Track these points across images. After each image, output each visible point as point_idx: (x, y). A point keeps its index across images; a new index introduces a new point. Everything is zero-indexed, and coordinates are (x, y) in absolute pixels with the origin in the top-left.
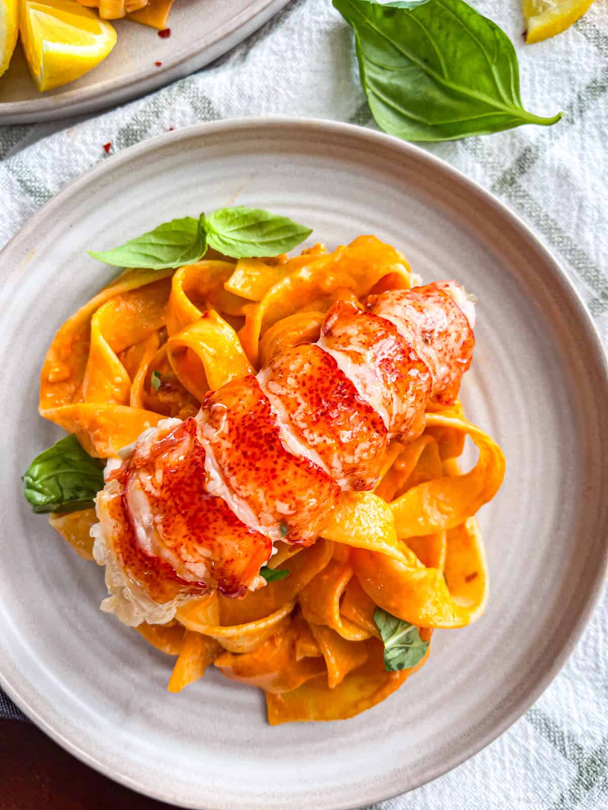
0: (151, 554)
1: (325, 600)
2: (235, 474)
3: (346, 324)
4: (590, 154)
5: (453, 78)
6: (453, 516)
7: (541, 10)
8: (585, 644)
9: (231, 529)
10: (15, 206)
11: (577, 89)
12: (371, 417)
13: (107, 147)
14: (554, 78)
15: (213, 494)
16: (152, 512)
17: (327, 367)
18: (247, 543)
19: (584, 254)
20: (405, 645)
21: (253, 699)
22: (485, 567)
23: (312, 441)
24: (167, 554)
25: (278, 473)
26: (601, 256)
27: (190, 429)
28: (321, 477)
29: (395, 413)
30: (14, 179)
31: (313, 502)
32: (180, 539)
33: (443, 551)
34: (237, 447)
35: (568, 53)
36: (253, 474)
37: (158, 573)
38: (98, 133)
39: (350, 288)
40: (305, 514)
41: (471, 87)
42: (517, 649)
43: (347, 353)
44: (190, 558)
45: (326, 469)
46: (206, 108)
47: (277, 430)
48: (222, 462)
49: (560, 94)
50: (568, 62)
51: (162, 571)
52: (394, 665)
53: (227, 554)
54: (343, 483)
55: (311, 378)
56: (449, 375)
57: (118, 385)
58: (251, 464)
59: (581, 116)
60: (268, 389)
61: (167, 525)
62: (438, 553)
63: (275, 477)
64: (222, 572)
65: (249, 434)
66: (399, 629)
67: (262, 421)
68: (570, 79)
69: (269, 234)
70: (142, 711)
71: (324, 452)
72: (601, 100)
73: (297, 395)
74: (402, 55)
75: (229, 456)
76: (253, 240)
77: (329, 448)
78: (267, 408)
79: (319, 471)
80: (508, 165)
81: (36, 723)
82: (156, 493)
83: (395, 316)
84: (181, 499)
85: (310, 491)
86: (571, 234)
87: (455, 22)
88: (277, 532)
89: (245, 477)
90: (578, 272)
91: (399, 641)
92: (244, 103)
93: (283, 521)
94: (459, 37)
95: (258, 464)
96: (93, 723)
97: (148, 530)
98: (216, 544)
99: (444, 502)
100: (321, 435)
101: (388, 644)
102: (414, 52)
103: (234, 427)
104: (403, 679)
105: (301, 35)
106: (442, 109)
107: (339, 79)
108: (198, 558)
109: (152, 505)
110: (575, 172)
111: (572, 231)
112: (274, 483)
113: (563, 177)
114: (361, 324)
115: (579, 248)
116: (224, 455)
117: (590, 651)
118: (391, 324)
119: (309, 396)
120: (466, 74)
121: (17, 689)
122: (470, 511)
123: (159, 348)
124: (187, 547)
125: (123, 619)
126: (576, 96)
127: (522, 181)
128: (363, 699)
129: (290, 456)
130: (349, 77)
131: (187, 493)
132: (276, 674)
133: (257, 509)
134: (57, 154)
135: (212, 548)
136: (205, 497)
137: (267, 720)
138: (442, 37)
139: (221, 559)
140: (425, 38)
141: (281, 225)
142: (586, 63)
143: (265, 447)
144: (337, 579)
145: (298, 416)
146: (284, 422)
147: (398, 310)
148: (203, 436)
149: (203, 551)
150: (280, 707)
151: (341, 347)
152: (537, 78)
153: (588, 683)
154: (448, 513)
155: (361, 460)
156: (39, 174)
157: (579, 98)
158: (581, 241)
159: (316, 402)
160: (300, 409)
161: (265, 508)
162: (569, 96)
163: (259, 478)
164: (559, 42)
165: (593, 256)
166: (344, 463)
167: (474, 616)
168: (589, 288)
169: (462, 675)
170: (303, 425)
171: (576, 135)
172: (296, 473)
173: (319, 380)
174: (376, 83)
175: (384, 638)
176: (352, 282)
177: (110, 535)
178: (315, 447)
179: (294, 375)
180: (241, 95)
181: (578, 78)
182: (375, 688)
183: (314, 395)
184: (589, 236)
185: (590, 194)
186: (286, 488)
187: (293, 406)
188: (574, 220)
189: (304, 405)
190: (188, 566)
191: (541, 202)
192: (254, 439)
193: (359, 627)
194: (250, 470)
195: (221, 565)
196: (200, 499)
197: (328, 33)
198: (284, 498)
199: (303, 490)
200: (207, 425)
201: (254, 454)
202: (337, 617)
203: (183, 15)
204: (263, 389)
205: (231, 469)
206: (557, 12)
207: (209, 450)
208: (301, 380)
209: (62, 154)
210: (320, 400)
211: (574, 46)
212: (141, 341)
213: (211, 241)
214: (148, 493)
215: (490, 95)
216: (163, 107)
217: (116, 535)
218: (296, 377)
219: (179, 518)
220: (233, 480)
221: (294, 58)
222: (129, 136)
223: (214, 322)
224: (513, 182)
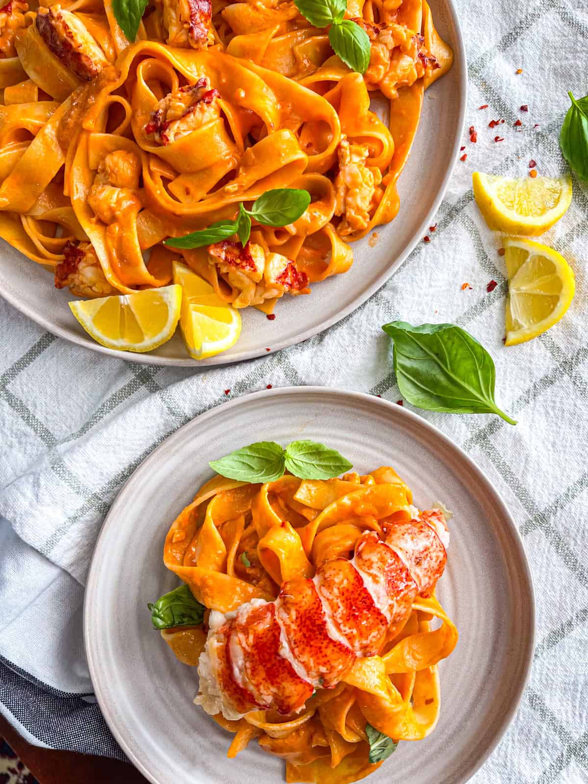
0: (241, 686)
1: (337, 714)
2: (297, 647)
3: (371, 552)
4: (537, 425)
5: (453, 371)
6: (422, 662)
7: (517, 328)
8: (500, 749)
9: (291, 679)
10: (162, 421)
11: (534, 380)
12: (380, 617)
13: (227, 392)
14: (520, 371)
15: (284, 657)
16: (244, 659)
17: (357, 584)
18: (300, 687)
19: (526, 491)
20: (383, 747)
21: (276, 763)
22: (439, 697)
23: (345, 631)
24: (251, 688)
25: (323, 649)
26: (536, 494)
27: (271, 609)
28: (347, 651)
29: (394, 613)
30: (165, 407)
31: (341, 667)
32: (261, 680)
33: (413, 681)
34: (300, 630)
35: (531, 355)
36: (308, 649)
37: (244, 698)
38: (223, 382)
39: (373, 515)
40: (335, 674)
41: (464, 381)
42: (454, 750)
43: (370, 575)
44: (265, 692)
45: (350, 648)
46: (292, 375)
47: (325, 623)
48: (291, 637)
49: (522, 382)
50: (531, 362)
51: (247, 697)
52: (375, 759)
53: (287, 693)
54: (359, 654)
55: (347, 590)
56: (429, 583)
57: (219, 555)
58: (307, 642)
59: (534, 399)
60: (321, 592)
61: (254, 670)
62: (410, 683)
63: (321, 652)
64: (282, 702)
65: (308, 622)
66: (380, 738)
67: (316, 615)
68: (530, 373)
69: (324, 459)
70: (203, 763)
71: (350, 638)
72: (549, 390)
73: (339, 601)
74: (422, 349)
75: (295, 634)
76: (313, 462)
77: (354, 636)
78: (320, 606)
79: (347, 649)
80: (483, 427)
81: (137, 766)
82: (249, 649)
83: (400, 549)
84: (263, 656)
85: (340, 660)
86: (519, 477)
87: (458, 336)
88: (317, 682)
89: (304, 650)
90: (521, 501)
91: (380, 746)
92: (318, 374)
93: (322, 676)
94: (461, 346)
95: (312, 643)
96: (172, 771)
97: (241, 670)
98: (281, 686)
99: (417, 652)
100: (350, 628)
101: (372, 748)
102: (431, 349)
103: (299, 616)
104: (378, 766)
105: (359, 337)
106: (444, 388)
107: (379, 360)
108: (269, 693)
109: (245, 655)
110: (526, 438)
111: (520, 475)
112: (320, 655)
113: (518, 440)
114: (379, 553)
115: (523, 486)
116: (292, 634)
117: (502, 753)
118: (397, 556)
119: (346, 602)
120: (462, 371)
121: (127, 743)
122: (433, 662)
123: (245, 528)
124: (264, 686)
125: (207, 710)
126: (533, 384)
127: (490, 438)
128: (350, 775)
129: (331, 641)
130: (386, 358)
131: (268, 653)
132: (298, 753)
133: (308, 669)
134: (195, 393)
135: (279, 688)
136: (278, 658)
137: (285, 779)
138: (450, 343)
139: (283, 695)
140: (438, 342)
141: (332, 455)
142: (543, 364)
143: (317, 633)
144: (346, 702)
145: (338, 615)
146: (330, 617)
147: (402, 544)
148: (279, 617)
149: (273, 689)
150: (295, 771)
151: (367, 570)
152: (509, 370)
153: (499, 775)
154: (419, 660)
155: (371, 642)
156: (181, 404)
157: (535, 387)
158: (524, 483)
159: (349, 607)
160: (340, 611)
161: (313, 669)
162: (529, 385)
163: (311, 651)
164: (526, 348)
165: (531, 493)
166: (361, 644)
167: (428, 732)
168: (527, 513)
169: (416, 763)
170: (340, 621)
171: (530, 411)
172: (333, 651)
173: (352, 592)
174: (403, 367)
175: (371, 744)
176: (375, 511)
177: (216, 668)
178: (346, 635)
179: (337, 586)
180: (317, 370)
181: (536, 373)
182: (359, 769)
183: (349, 602)
184: (530, 479)
185: (534, 453)
186: (325, 659)
187: (335, 607)
188: (522, 468)
189: (342, 608)
190: (263, 696)
191: (501, 454)
192: (311, 627)
193: (357, 734)
194: (307, 646)
195: (282, 698)
196: (275, 658)
197: (376, 338)
198: (324, 664)
199: (336, 660)
200: (281, 609)
201: (310, 636)
202: (343, 727)
203: (284, 306)
204: (318, 591)
205: (295, 643)
206: (528, 332)
207: (283, 628)
208: (341, 590)
209: (198, 393)
210: (351, 606)
211: (536, 352)
212: (233, 519)
213: (288, 465)
214: (244, 648)
215: (474, 388)
216: (266, 372)
217: (220, 669)
218: (338, 588)
219: (261, 667)
220: (296, 651)
221: (353, 351)
222: (242, 387)
223: (288, 531)
224: (485, 437)
